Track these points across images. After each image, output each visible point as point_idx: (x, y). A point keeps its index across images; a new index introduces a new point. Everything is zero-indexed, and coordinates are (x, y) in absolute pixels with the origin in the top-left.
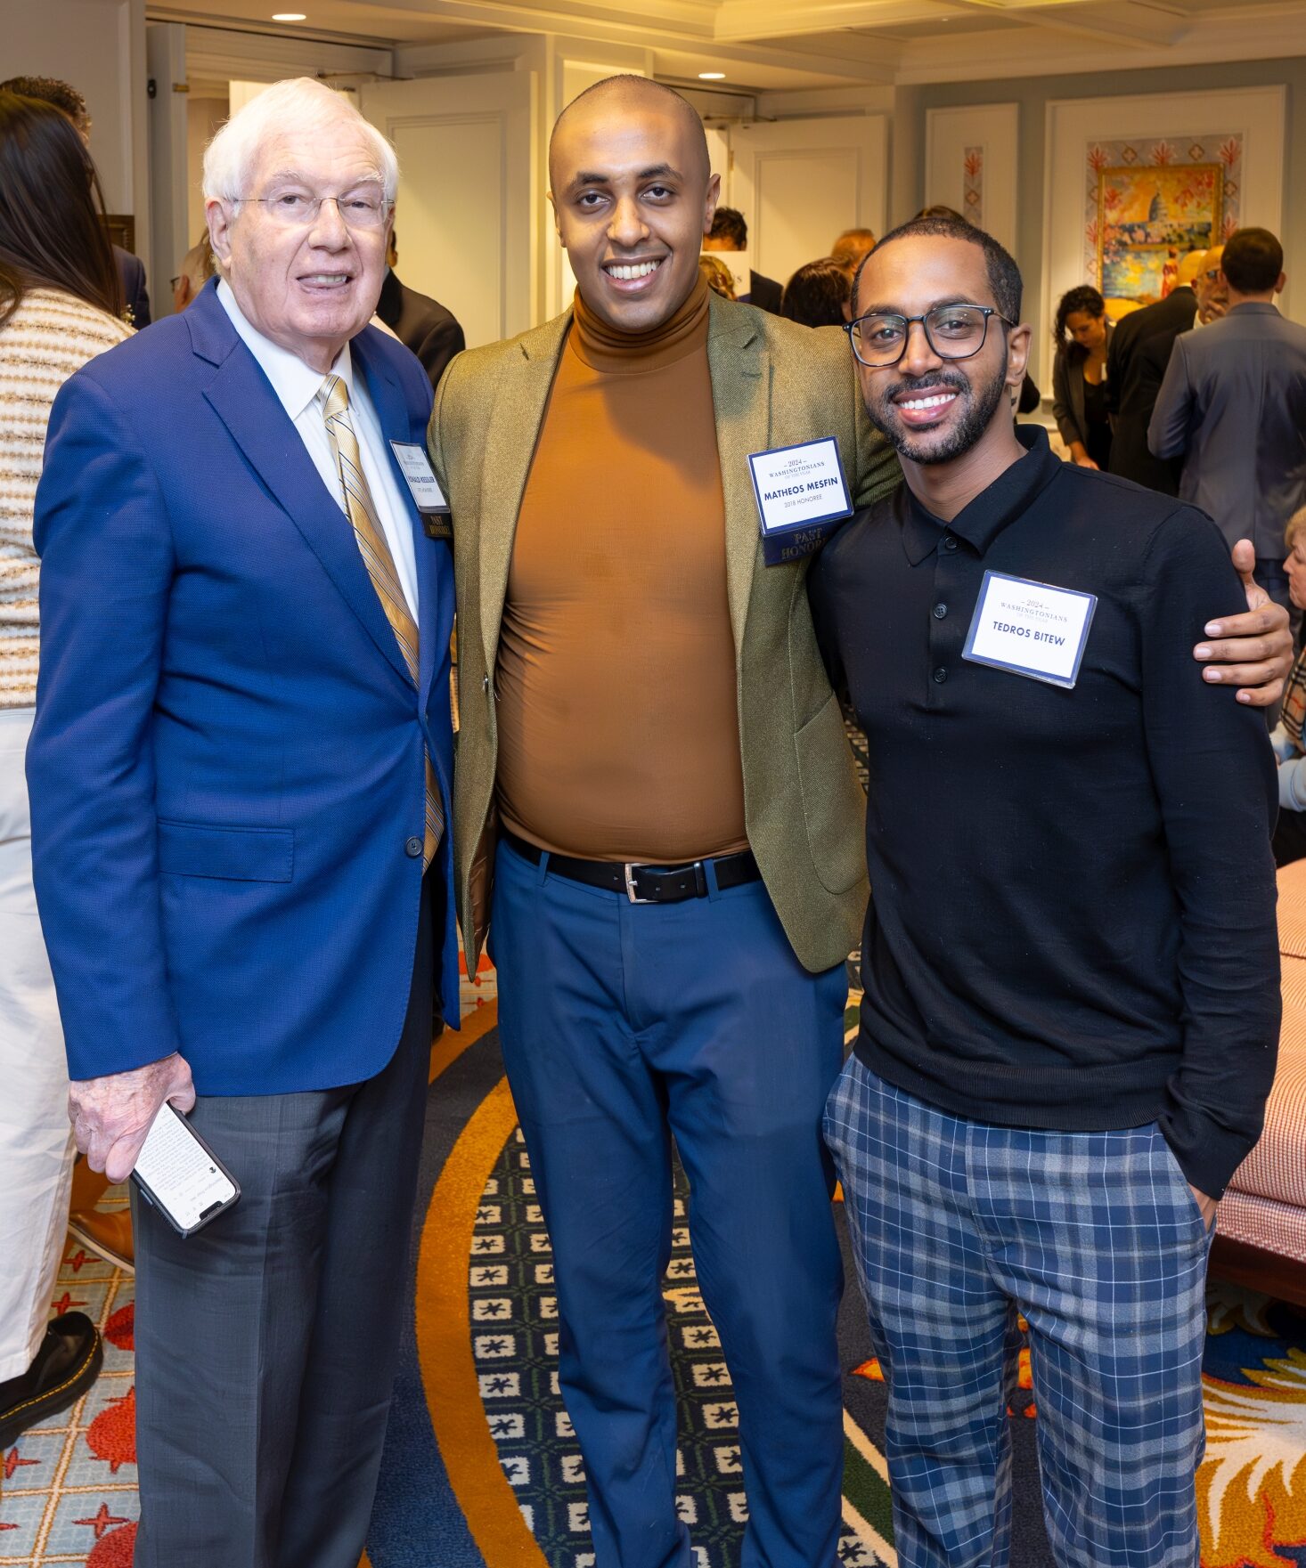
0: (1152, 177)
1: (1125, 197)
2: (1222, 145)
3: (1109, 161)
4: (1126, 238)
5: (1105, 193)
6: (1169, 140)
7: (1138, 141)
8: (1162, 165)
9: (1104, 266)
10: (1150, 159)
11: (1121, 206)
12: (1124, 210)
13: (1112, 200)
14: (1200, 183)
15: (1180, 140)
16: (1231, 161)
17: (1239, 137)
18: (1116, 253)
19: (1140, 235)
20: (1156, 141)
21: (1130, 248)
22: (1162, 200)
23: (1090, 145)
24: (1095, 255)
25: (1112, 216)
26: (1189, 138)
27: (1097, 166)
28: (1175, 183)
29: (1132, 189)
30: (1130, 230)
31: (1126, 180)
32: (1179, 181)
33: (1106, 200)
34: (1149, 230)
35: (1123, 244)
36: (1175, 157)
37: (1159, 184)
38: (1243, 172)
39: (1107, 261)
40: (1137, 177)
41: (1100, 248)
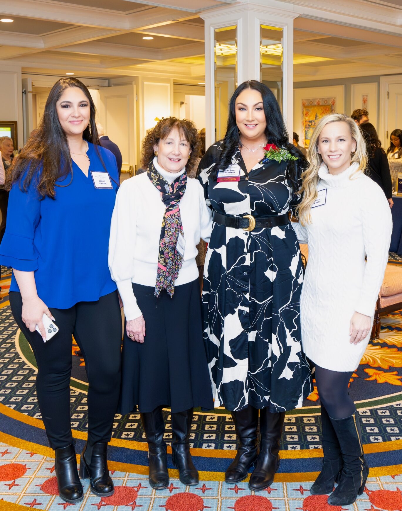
0: (316, 108)
1: (310, 113)
2: (331, 100)
3: (306, 104)
4: (310, 124)
5: (305, 112)
6: (320, 99)
7: (313, 99)
8: (318, 105)
9: (305, 131)
10: (316, 104)
11: (309, 116)
12: (310, 117)
13: (307, 114)
14: (326, 110)
15: (308, 100)
16: (333, 105)
17: (335, 98)
18: (308, 128)
19: (313, 123)
20: (317, 99)
21: (311, 126)
22: (318, 114)
23: (302, 100)
24: (304, 128)
25: (307, 118)
26: (324, 98)
27: (304, 106)
28: (321, 110)
29: (311, 112)
30: (311, 122)
31: (310, 109)
32: (322, 109)
33: (306, 114)
34: (315, 122)
35: (309, 125)
36: (321, 103)
37: (317, 110)
38: (336, 107)
39: (306, 130)
40: (312, 108)
41: (305, 127)
